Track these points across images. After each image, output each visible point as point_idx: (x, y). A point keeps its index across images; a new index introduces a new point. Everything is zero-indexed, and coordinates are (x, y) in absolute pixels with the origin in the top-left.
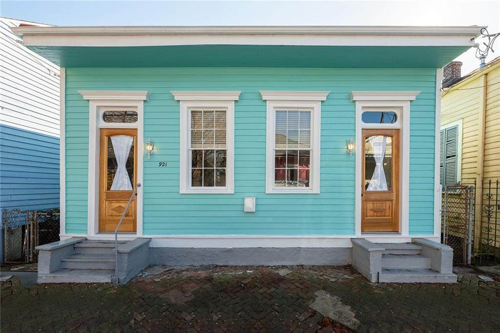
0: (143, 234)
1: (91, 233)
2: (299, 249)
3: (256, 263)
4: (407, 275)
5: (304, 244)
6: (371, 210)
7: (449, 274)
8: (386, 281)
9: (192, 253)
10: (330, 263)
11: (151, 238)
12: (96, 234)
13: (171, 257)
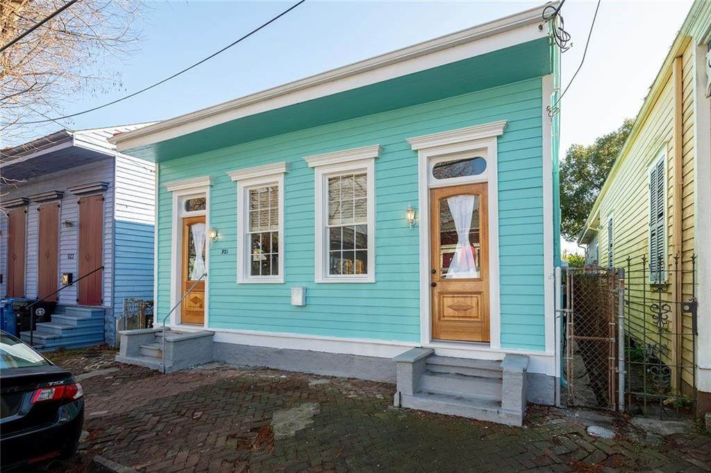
0: (209, 327)
1: (173, 323)
2: (351, 357)
3: (306, 370)
4: (443, 402)
5: (357, 351)
6: (448, 307)
7: (508, 410)
8: (412, 407)
9: (248, 351)
10: (389, 379)
11: (214, 332)
12: (178, 324)
13: (231, 354)
